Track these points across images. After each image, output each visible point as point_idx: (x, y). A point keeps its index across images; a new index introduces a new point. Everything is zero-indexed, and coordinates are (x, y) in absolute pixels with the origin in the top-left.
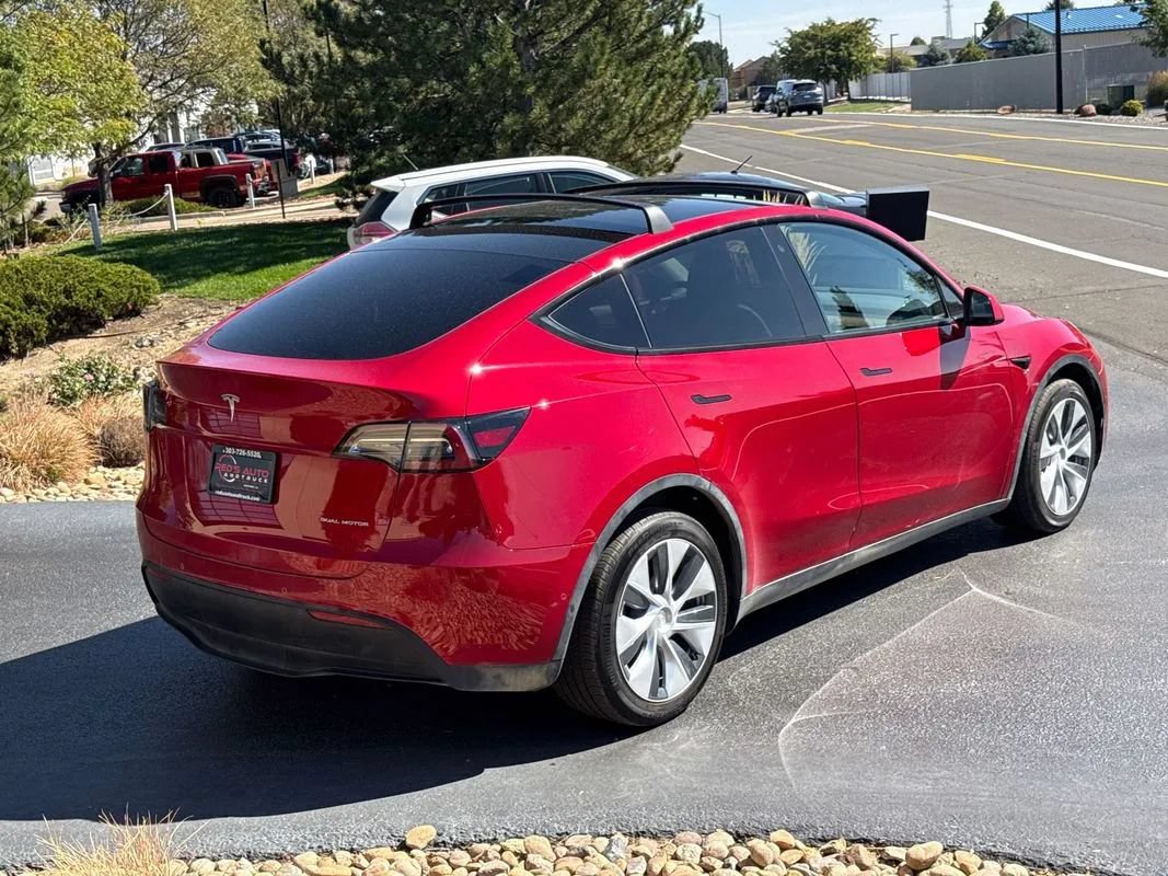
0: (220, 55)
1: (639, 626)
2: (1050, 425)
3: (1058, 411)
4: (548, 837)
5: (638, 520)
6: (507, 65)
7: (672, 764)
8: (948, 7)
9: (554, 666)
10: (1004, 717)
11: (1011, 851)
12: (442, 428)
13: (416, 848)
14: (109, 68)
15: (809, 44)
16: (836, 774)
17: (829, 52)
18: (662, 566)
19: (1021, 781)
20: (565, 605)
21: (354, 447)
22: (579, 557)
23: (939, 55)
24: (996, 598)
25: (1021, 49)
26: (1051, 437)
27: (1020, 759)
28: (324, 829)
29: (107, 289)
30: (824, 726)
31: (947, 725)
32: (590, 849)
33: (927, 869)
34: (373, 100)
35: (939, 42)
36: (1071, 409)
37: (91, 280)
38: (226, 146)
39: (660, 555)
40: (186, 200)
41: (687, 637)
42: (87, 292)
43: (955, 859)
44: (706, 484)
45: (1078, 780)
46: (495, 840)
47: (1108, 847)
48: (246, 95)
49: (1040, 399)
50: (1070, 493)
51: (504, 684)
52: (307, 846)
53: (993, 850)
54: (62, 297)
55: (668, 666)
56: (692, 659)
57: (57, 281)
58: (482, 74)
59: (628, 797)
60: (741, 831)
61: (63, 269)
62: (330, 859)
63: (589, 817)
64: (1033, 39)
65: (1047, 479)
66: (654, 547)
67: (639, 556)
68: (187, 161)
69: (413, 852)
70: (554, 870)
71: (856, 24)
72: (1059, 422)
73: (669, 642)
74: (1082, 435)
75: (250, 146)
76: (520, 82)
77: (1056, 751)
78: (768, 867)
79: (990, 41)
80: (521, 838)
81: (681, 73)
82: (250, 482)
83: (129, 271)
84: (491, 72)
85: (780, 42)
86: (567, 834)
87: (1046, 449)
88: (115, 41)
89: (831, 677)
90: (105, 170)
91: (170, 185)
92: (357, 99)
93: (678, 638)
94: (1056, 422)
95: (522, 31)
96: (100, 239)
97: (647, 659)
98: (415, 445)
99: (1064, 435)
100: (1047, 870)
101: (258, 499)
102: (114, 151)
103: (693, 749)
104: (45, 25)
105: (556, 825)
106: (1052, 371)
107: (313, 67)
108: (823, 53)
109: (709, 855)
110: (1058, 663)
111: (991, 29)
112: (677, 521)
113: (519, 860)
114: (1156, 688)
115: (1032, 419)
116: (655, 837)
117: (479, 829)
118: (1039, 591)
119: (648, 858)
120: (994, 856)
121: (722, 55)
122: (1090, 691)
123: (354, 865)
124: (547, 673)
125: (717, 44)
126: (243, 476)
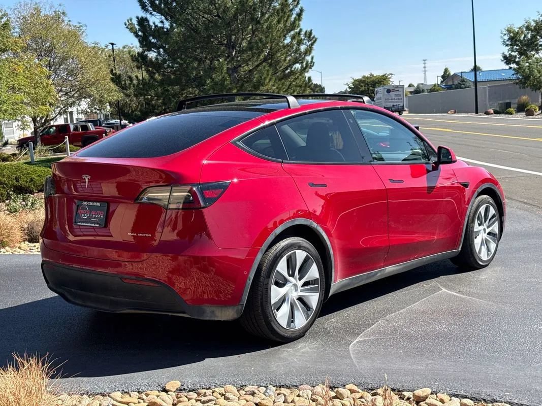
0: (93, 80)
1: (282, 291)
2: (478, 217)
3: (482, 210)
4: (236, 387)
5: (282, 239)
6: (224, 80)
7: (297, 357)
8: (425, 71)
9: (240, 307)
10: (459, 340)
11: (465, 394)
12: (188, 188)
13: (171, 391)
14: (41, 83)
15: (362, 84)
16: (378, 362)
17: (371, 88)
18: (294, 263)
19: (469, 365)
20: (246, 278)
21: (145, 199)
22: (253, 254)
23: (421, 90)
24: (455, 294)
25: (458, 87)
26: (479, 222)
27: (468, 356)
28: (125, 383)
29: (35, 178)
30: (372, 342)
31: (432, 343)
32: (257, 392)
33: (424, 401)
34: (162, 96)
35: (421, 85)
36: (488, 210)
37: (28, 173)
38: (95, 122)
39: (292, 257)
40: (75, 146)
41: (305, 299)
42: (26, 179)
43: (437, 397)
44: (315, 225)
45: (497, 365)
46: (210, 388)
47: (512, 392)
48: (104, 98)
49: (473, 203)
50: (488, 250)
51: (215, 316)
52: (117, 390)
53: (456, 393)
54: (14, 181)
55: (296, 313)
56: (308, 311)
57: (13, 174)
58: (212, 84)
59: (276, 371)
60: (331, 385)
61: (15, 169)
62: (128, 396)
63: (256, 378)
64: (464, 83)
65: (477, 242)
66: (289, 254)
67: (282, 257)
68: (76, 129)
69: (169, 393)
70: (239, 400)
71: (383, 76)
72: (483, 215)
73: (296, 301)
74: (493, 223)
75: (105, 124)
76: (230, 88)
77: (486, 353)
78: (345, 399)
79: (444, 84)
80: (223, 387)
81: (304, 85)
82: (95, 218)
83: (46, 170)
84: (216, 84)
85: (349, 83)
86: (245, 386)
87: (477, 228)
88: (44, 71)
89: (375, 323)
90: (38, 132)
91: (67, 137)
92: (155, 96)
93: (300, 299)
94: (481, 215)
95: (231, 66)
96: (33, 159)
97: (285, 308)
98: (174, 197)
99: (485, 222)
100: (483, 402)
101: (98, 225)
102: (42, 123)
103: (308, 351)
104: (12, 62)
105: (240, 382)
106: (479, 190)
107: (135, 82)
108: (368, 89)
109: (315, 395)
110: (486, 319)
111: (444, 80)
112: (301, 242)
113: (221, 396)
114: (533, 329)
115: (470, 212)
116: (288, 388)
117: (202, 383)
118: (475, 291)
119: (285, 396)
120: (456, 396)
121: (322, 90)
122: (501, 330)
123: (139, 398)
124: (237, 311)
125: (320, 85)
126: (91, 215)
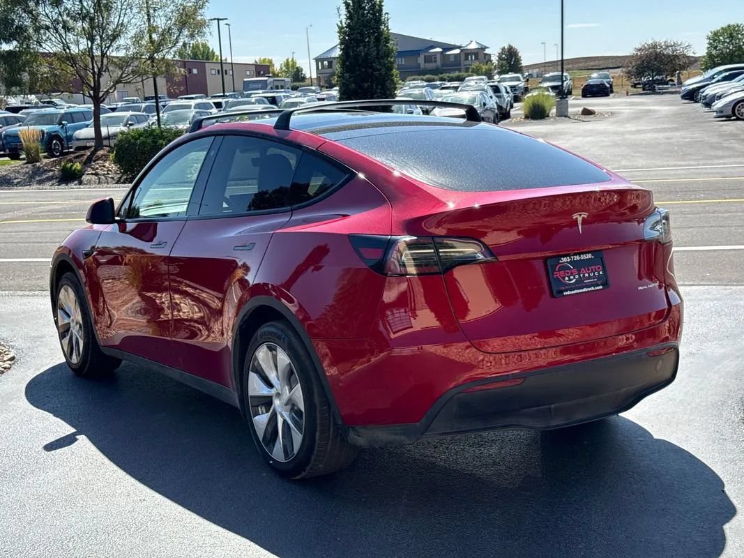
82: (589, 278)
101: (600, 287)
126: (581, 275)
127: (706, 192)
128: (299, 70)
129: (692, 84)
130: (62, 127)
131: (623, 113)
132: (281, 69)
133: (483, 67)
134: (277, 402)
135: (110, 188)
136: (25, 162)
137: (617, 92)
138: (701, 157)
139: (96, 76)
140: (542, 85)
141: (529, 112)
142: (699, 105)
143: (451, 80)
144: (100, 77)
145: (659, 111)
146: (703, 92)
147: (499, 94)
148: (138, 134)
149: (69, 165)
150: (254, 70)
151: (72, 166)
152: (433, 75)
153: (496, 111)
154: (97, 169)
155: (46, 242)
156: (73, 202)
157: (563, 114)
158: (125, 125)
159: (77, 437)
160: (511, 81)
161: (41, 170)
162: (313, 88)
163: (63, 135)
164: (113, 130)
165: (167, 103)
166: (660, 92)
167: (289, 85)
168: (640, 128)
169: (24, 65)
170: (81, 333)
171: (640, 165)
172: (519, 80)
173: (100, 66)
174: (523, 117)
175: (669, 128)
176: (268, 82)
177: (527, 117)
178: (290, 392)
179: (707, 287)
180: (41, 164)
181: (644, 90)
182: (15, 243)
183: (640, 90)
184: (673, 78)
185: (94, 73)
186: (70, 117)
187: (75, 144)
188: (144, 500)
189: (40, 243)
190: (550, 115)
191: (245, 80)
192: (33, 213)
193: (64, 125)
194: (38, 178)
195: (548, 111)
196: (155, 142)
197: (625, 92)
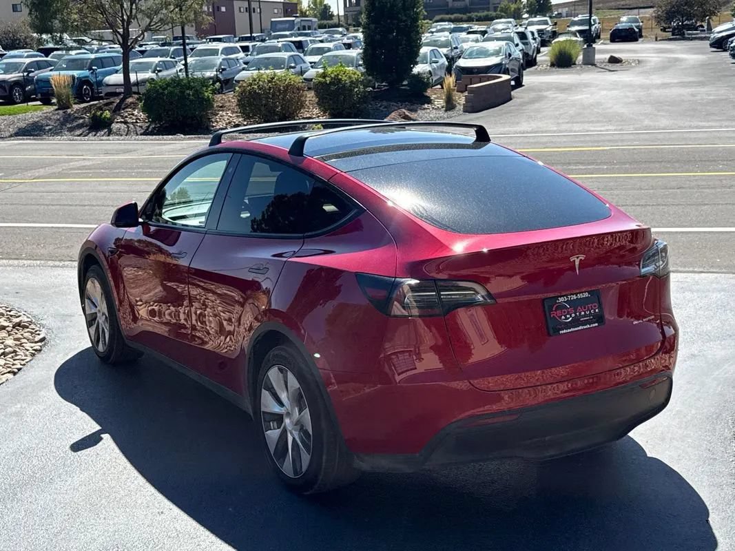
82: (586, 315)
101: (595, 325)
126: (578, 314)
127: (725, 163)
128: (327, 8)
129: (721, 32)
130: (92, 73)
131: (650, 61)
132: (309, 6)
133: (512, 6)
134: (287, 421)
135: (138, 140)
136: (56, 107)
137: (646, 37)
138: (725, 118)
139: (125, 24)
140: (570, 29)
141: (555, 60)
142: (727, 54)
143: (479, 20)
144: (130, 24)
145: (686, 60)
146: (732, 42)
147: (526, 41)
148: (166, 84)
149: (99, 113)
150: (282, 7)
151: (102, 114)
152: (460, 13)
153: (522, 61)
154: (126, 117)
155: (76, 205)
156: (102, 157)
157: (589, 62)
158: (154, 72)
159: (102, 436)
160: (539, 24)
161: (72, 117)
162: (340, 29)
163: (93, 80)
164: (143, 76)
165: (195, 46)
166: (689, 38)
167: (316, 26)
168: (667, 80)
169: (55, 13)
170: (107, 325)
171: (662, 125)
172: (547, 24)
173: (129, 14)
174: (549, 65)
175: (694, 82)
176: (295, 22)
177: (552, 65)
178: (300, 414)
179: (716, 275)
180: (72, 110)
181: (673, 35)
182: (47, 205)
183: (669, 35)
184: (703, 24)
185: (123, 20)
186: (101, 62)
187: (105, 90)
188: (162, 513)
189: (71, 205)
190: (577, 63)
191: (273, 20)
192: (63, 170)
193: (94, 70)
194: (69, 126)
195: (574, 59)
196: (183, 92)
197: (654, 37)
